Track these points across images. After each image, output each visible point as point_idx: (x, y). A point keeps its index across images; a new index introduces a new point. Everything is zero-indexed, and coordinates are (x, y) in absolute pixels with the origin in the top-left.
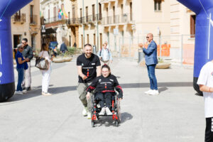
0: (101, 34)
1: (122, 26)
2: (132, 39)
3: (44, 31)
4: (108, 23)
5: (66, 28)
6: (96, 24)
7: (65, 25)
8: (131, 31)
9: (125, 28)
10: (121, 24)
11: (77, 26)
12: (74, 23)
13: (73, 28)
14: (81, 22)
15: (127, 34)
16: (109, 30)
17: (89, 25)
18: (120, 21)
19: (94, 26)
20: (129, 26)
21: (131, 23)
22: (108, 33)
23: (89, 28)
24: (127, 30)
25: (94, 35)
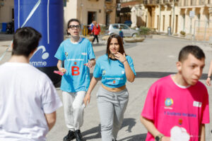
0: (177, 16)
2: (208, 23)
3: (119, 9)
4: (185, 5)
5: (143, 7)
6: (173, 6)
7: (142, 5)
8: (208, 15)
9: (202, 11)
10: (198, 6)
11: (154, 7)
12: (151, 3)
13: (150, 9)
14: (158, 3)
15: (203, 17)
16: (186, 12)
17: (166, 6)
18: (197, 3)
19: (171, 7)
20: (206, 8)
21: (208, 6)
22: (184, 15)
23: (166, 9)
24: (203, 14)
25: (170, 16)
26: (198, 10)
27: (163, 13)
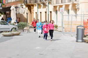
0: (51, 12)
1: (68, 5)
2: (76, 16)
3: (1, 8)
4: (57, 3)
6: (47, 4)
7: (23, 4)
8: (76, 10)
11: (33, 6)
12: (30, 2)
13: (30, 7)
14: (36, 2)
15: (72, 12)
16: (58, 9)
17: (42, 5)
18: (67, 1)
20: (74, 5)
22: (56, 11)
23: (42, 7)
25: (46, 12)
26: (67, 6)
27: (40, 10)
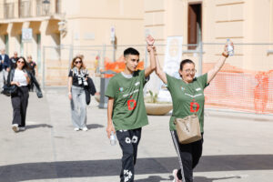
2: (58, 50)
4: (6, 17)
9: (43, 29)
10: (35, 19)
16: (9, 30)
18: (34, 13)
21: (56, 17)
22: (6, 37)
24: (47, 33)
26: (35, 25)
